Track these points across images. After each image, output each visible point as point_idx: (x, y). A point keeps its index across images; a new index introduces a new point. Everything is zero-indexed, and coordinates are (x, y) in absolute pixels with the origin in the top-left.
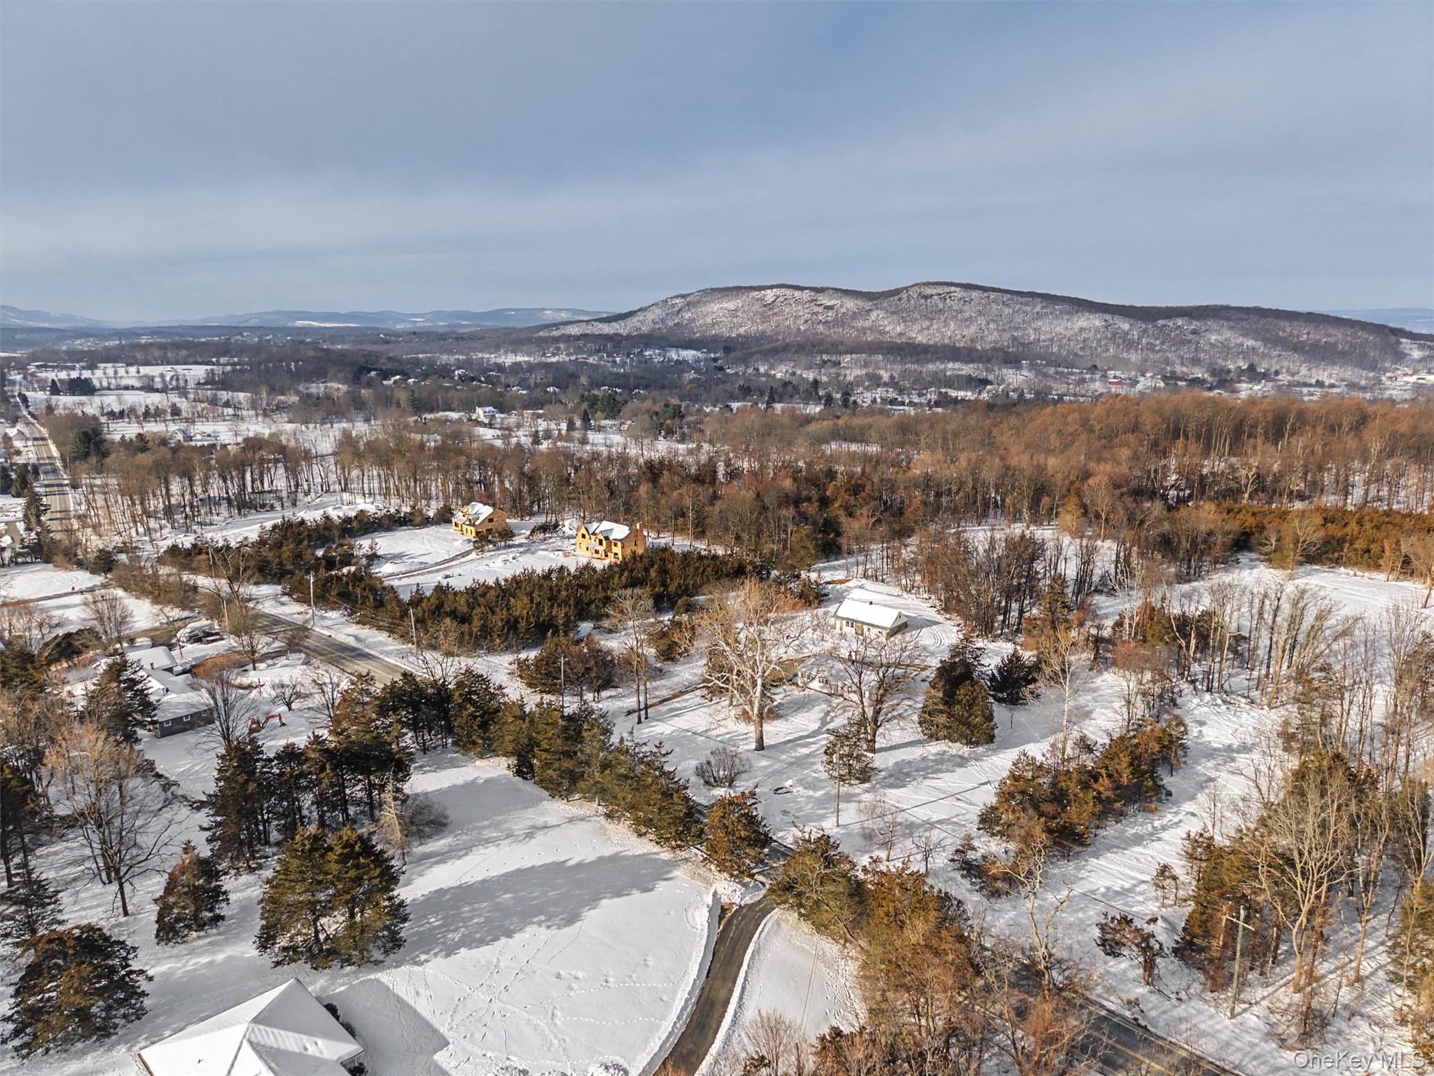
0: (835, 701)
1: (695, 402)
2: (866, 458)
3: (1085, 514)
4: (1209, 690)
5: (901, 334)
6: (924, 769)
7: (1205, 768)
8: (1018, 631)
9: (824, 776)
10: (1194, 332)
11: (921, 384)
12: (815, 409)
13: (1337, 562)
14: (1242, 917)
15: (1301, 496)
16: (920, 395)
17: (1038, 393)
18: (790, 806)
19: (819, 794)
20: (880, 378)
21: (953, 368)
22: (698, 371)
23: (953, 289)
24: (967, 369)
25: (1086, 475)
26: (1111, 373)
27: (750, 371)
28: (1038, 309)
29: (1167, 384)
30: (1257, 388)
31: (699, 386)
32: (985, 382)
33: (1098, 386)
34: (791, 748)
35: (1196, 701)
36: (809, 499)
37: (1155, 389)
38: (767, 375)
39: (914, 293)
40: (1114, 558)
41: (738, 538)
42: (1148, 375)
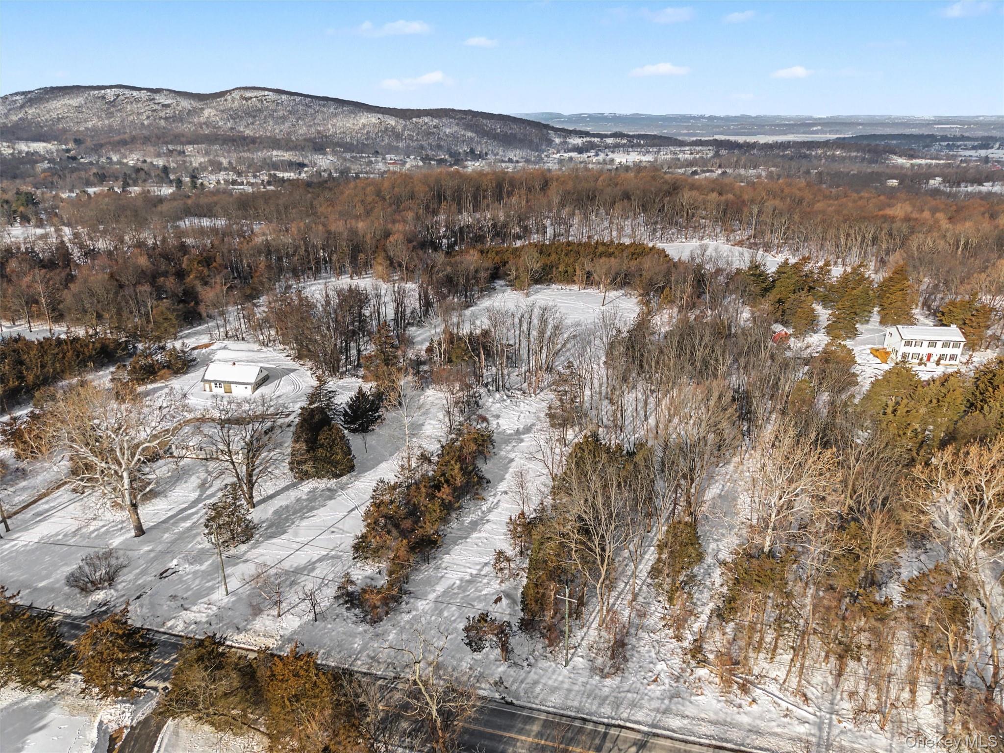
0: (212, 465)
1: (51, 189)
2: (214, 231)
3: (391, 264)
4: (497, 390)
5: (232, 128)
6: (300, 510)
7: (505, 451)
8: (359, 366)
9: (208, 546)
10: (435, 127)
11: (255, 168)
12: (167, 191)
13: (550, 281)
14: (567, 595)
15: (520, 238)
16: (255, 177)
17: (342, 173)
18: (178, 589)
19: (205, 566)
20: (221, 164)
21: (278, 155)
22: (50, 161)
23: (266, 93)
24: (287, 156)
25: (387, 234)
26: (388, 157)
27: (103, 160)
28: (332, 110)
29: (424, 163)
30: (477, 164)
31: (53, 175)
32: (302, 165)
33: (381, 166)
34: (173, 525)
35: (491, 400)
36: (165, 274)
37: (417, 166)
38: (120, 163)
39: (236, 95)
40: (417, 297)
41: (99, 317)
42: (412, 157)
